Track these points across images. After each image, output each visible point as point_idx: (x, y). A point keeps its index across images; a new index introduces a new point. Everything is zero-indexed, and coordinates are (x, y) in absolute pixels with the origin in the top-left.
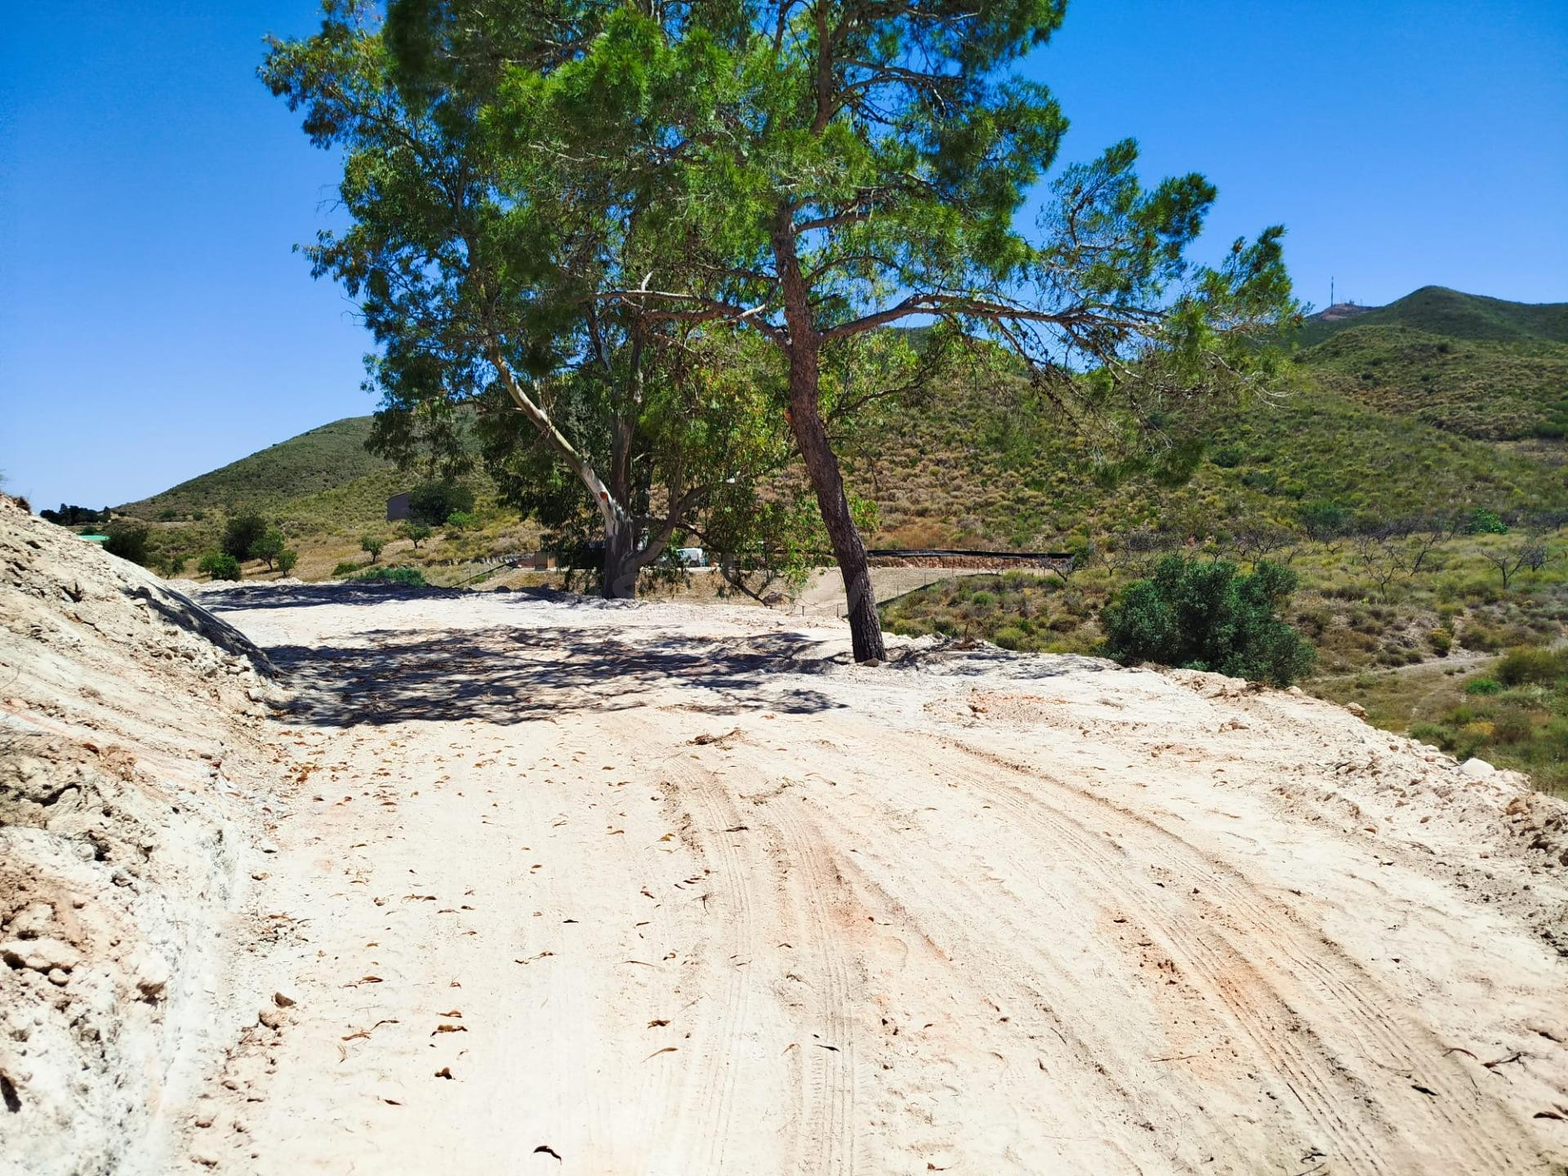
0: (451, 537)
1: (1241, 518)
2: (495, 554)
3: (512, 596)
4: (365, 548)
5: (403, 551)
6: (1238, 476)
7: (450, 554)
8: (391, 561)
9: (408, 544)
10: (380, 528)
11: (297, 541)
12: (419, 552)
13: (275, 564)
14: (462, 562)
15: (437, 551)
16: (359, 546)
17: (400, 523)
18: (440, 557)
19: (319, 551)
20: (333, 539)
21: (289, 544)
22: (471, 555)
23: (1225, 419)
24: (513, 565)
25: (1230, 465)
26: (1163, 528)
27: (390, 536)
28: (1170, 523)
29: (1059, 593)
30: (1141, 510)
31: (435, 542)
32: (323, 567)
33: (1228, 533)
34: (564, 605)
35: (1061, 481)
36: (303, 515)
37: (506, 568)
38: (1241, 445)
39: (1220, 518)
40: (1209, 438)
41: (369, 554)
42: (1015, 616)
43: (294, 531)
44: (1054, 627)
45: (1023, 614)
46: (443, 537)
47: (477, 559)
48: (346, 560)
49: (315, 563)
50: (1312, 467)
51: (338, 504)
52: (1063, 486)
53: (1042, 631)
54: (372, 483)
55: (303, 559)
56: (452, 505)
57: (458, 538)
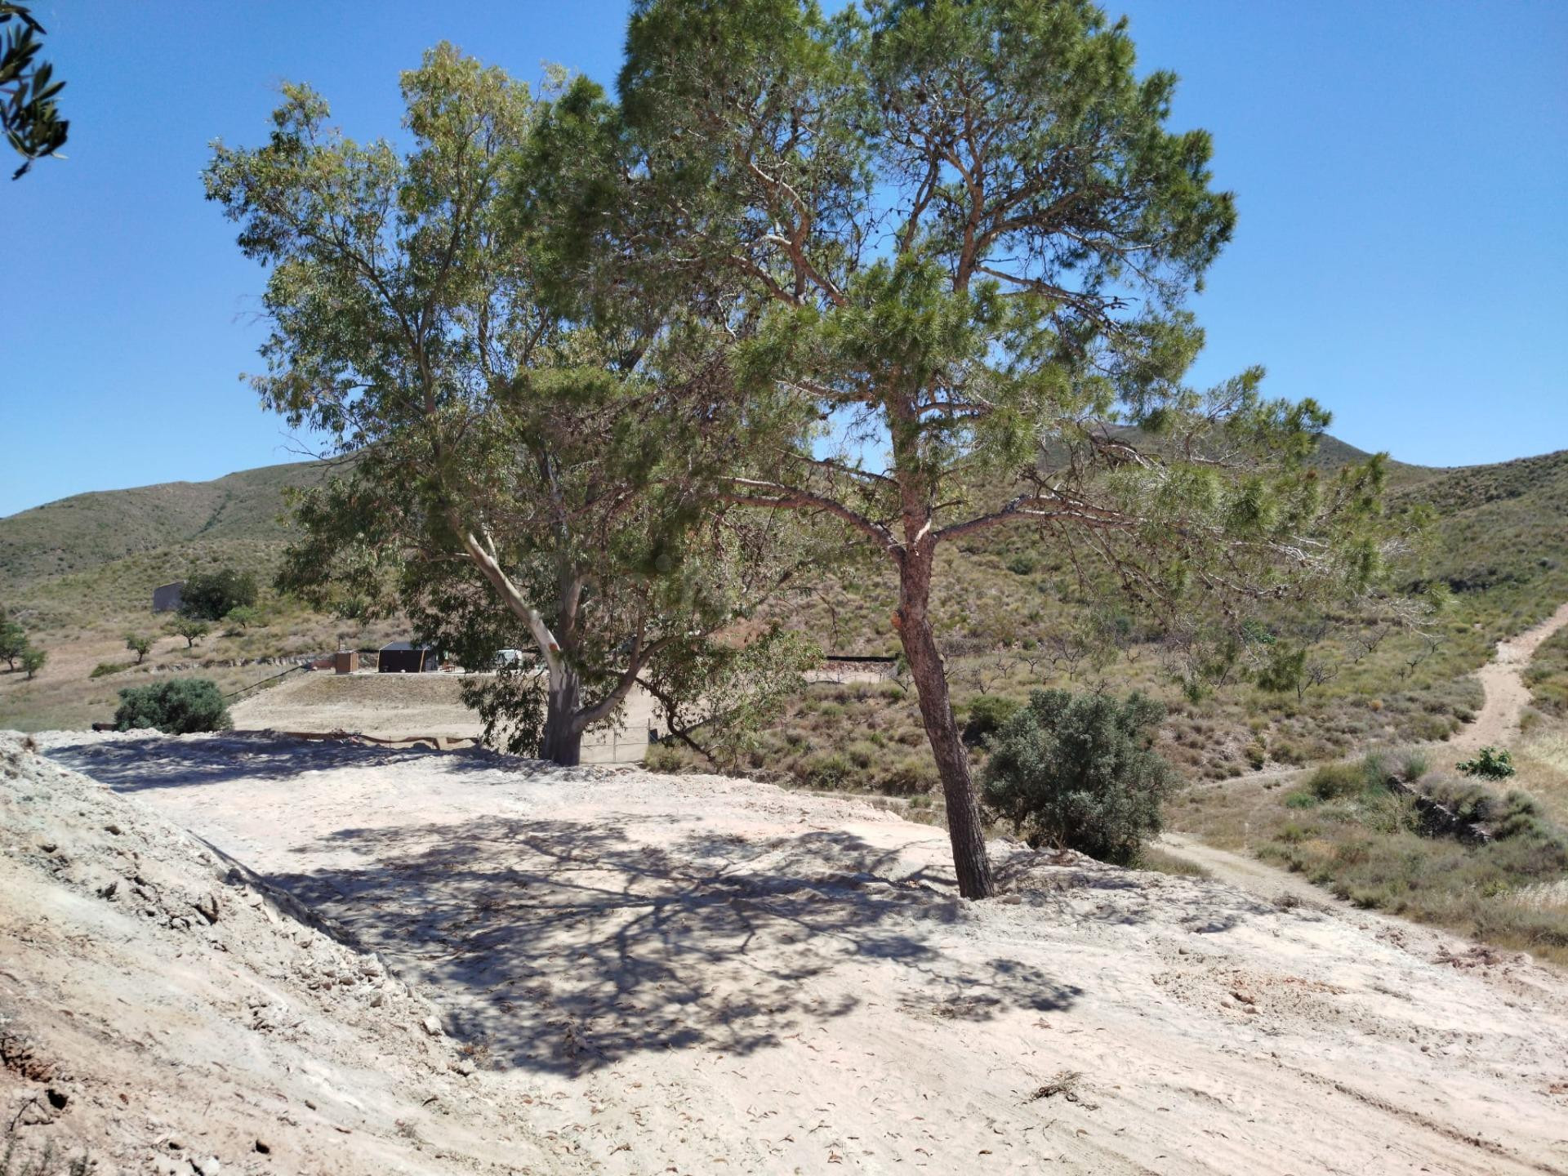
0: (230, 634)
1: (1042, 625)
2: (285, 654)
3: (446, 759)
4: (131, 646)
5: (173, 650)
6: (1033, 583)
7: (232, 654)
8: (161, 661)
9: (181, 641)
10: (145, 623)
11: (41, 635)
12: (194, 651)
13: (18, 662)
14: (246, 662)
15: (217, 650)
16: (126, 643)
17: (170, 617)
18: (221, 658)
19: (70, 647)
20: (86, 634)
21: (34, 639)
22: (258, 655)
23: (1017, 529)
24: (308, 667)
25: (1025, 573)
26: (974, 634)
27: (157, 632)
28: (980, 630)
29: (901, 703)
30: (952, 616)
31: (212, 639)
32: (75, 667)
33: (1033, 639)
34: (517, 775)
35: (876, 585)
36: (44, 603)
37: (299, 671)
38: (1033, 554)
39: (1024, 624)
40: (1003, 545)
41: (134, 654)
42: (864, 728)
43: (33, 621)
44: (902, 740)
45: (871, 726)
46: (221, 633)
47: (264, 660)
48: (108, 659)
49: (66, 662)
50: (1099, 576)
51: (86, 591)
52: (878, 591)
53: (892, 744)
54: (128, 568)
55: (54, 656)
56: (232, 598)
57: (239, 635)
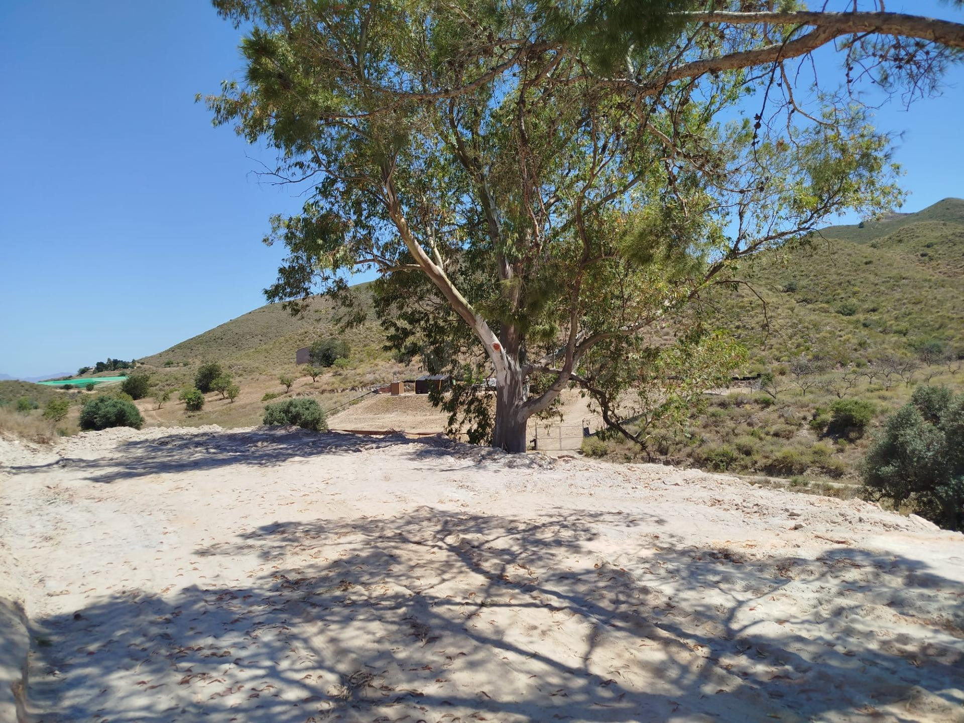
0: (336, 374)
1: (870, 350)
2: (364, 385)
4: (283, 383)
5: (306, 384)
6: (858, 321)
7: (336, 386)
8: (298, 391)
9: (309, 379)
10: (293, 370)
11: (241, 379)
12: (316, 384)
13: (226, 394)
14: (344, 390)
15: (328, 384)
16: (279, 381)
17: (304, 366)
18: (329, 388)
19: (254, 385)
20: (263, 377)
21: (235, 381)
22: (350, 386)
23: (840, 284)
24: (376, 392)
25: (850, 314)
26: (816, 358)
27: (298, 375)
28: (821, 355)
29: (772, 408)
30: (798, 346)
31: (327, 377)
32: (256, 396)
33: (864, 361)
35: (738, 327)
36: (246, 362)
37: (372, 394)
38: (854, 301)
39: (856, 350)
40: (830, 296)
41: (285, 386)
42: (744, 426)
43: (240, 372)
44: (776, 435)
45: (750, 424)
46: (331, 374)
47: (353, 389)
48: (270, 391)
49: (250, 393)
50: (910, 314)
51: (267, 355)
52: (740, 331)
53: (769, 438)
54: (287, 341)
55: (244, 390)
56: (336, 354)
57: (340, 375)
